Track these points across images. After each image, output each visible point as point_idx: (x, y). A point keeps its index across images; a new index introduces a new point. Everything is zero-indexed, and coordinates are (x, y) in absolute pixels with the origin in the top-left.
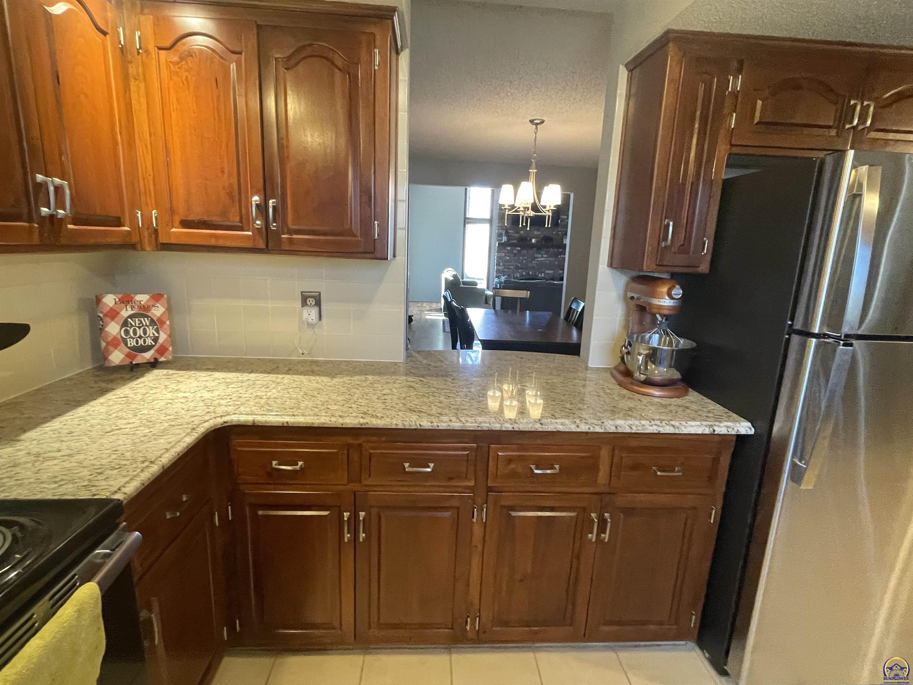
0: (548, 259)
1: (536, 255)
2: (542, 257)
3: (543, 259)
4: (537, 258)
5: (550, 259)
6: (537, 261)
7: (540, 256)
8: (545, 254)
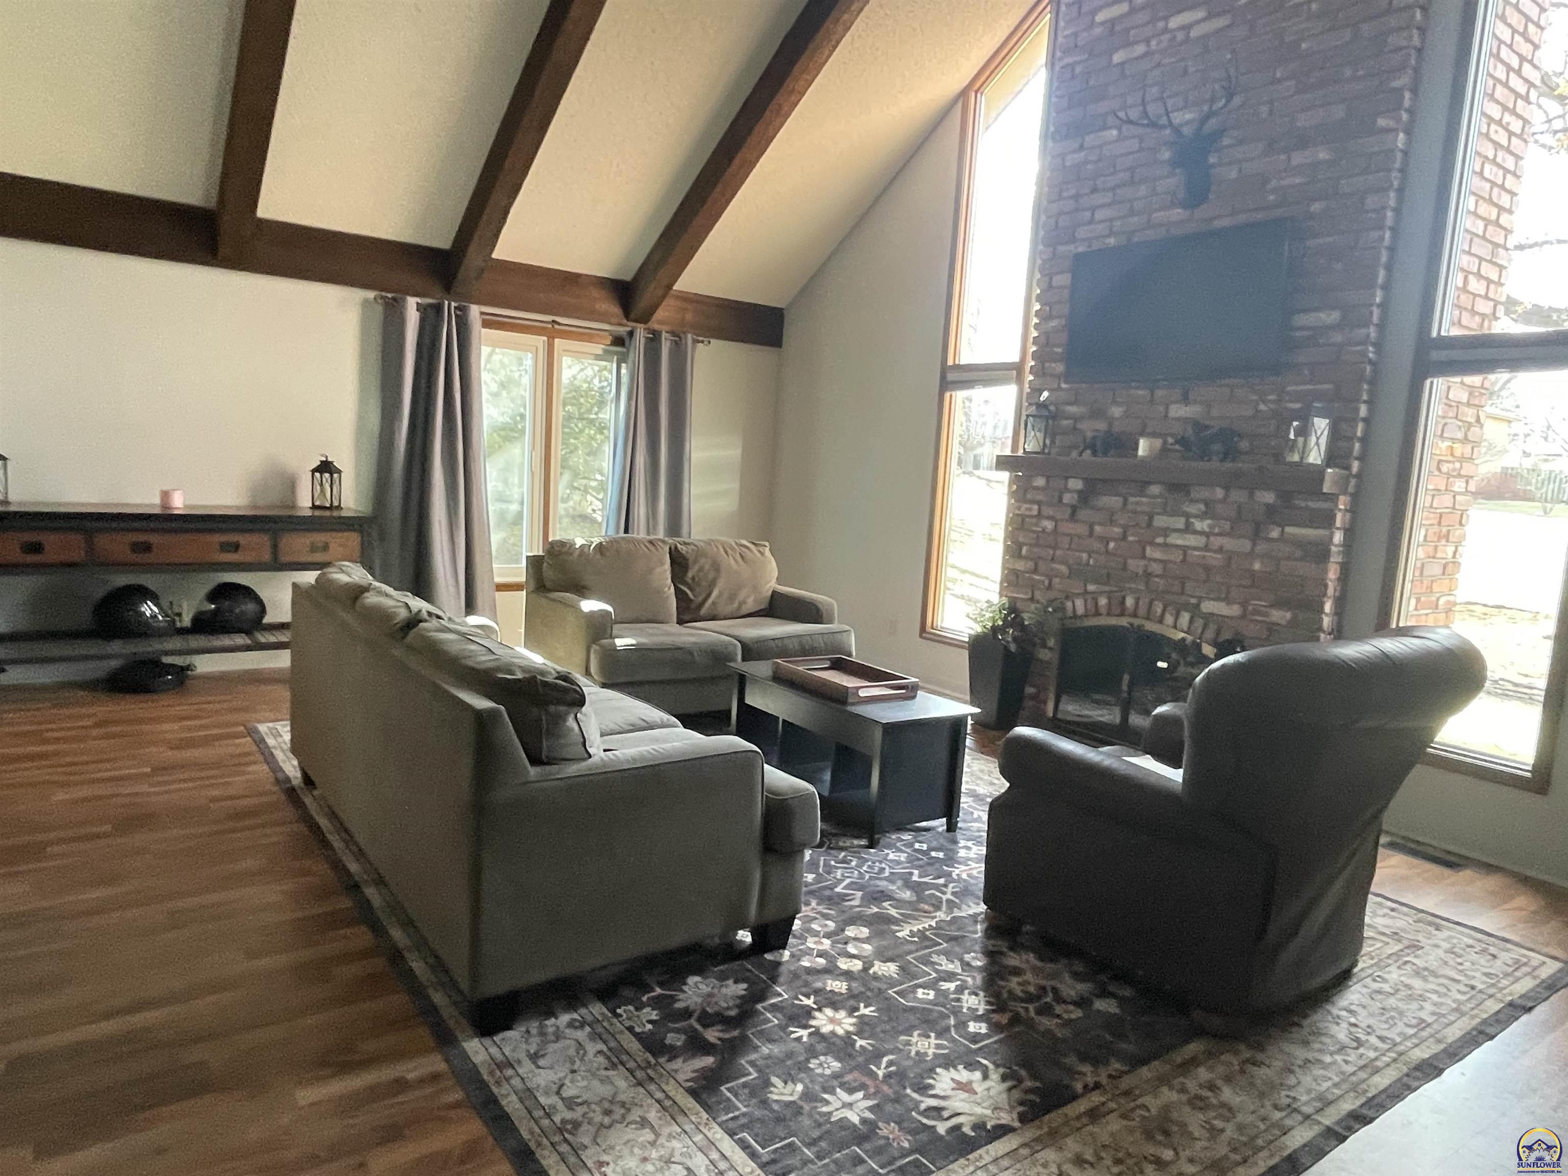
0: (1216, 542)
1: (1160, 521)
2: (1188, 529)
3: (1191, 540)
4: (1166, 531)
5: (1229, 543)
6: (1166, 545)
7: (1180, 523)
8: (1202, 516)
